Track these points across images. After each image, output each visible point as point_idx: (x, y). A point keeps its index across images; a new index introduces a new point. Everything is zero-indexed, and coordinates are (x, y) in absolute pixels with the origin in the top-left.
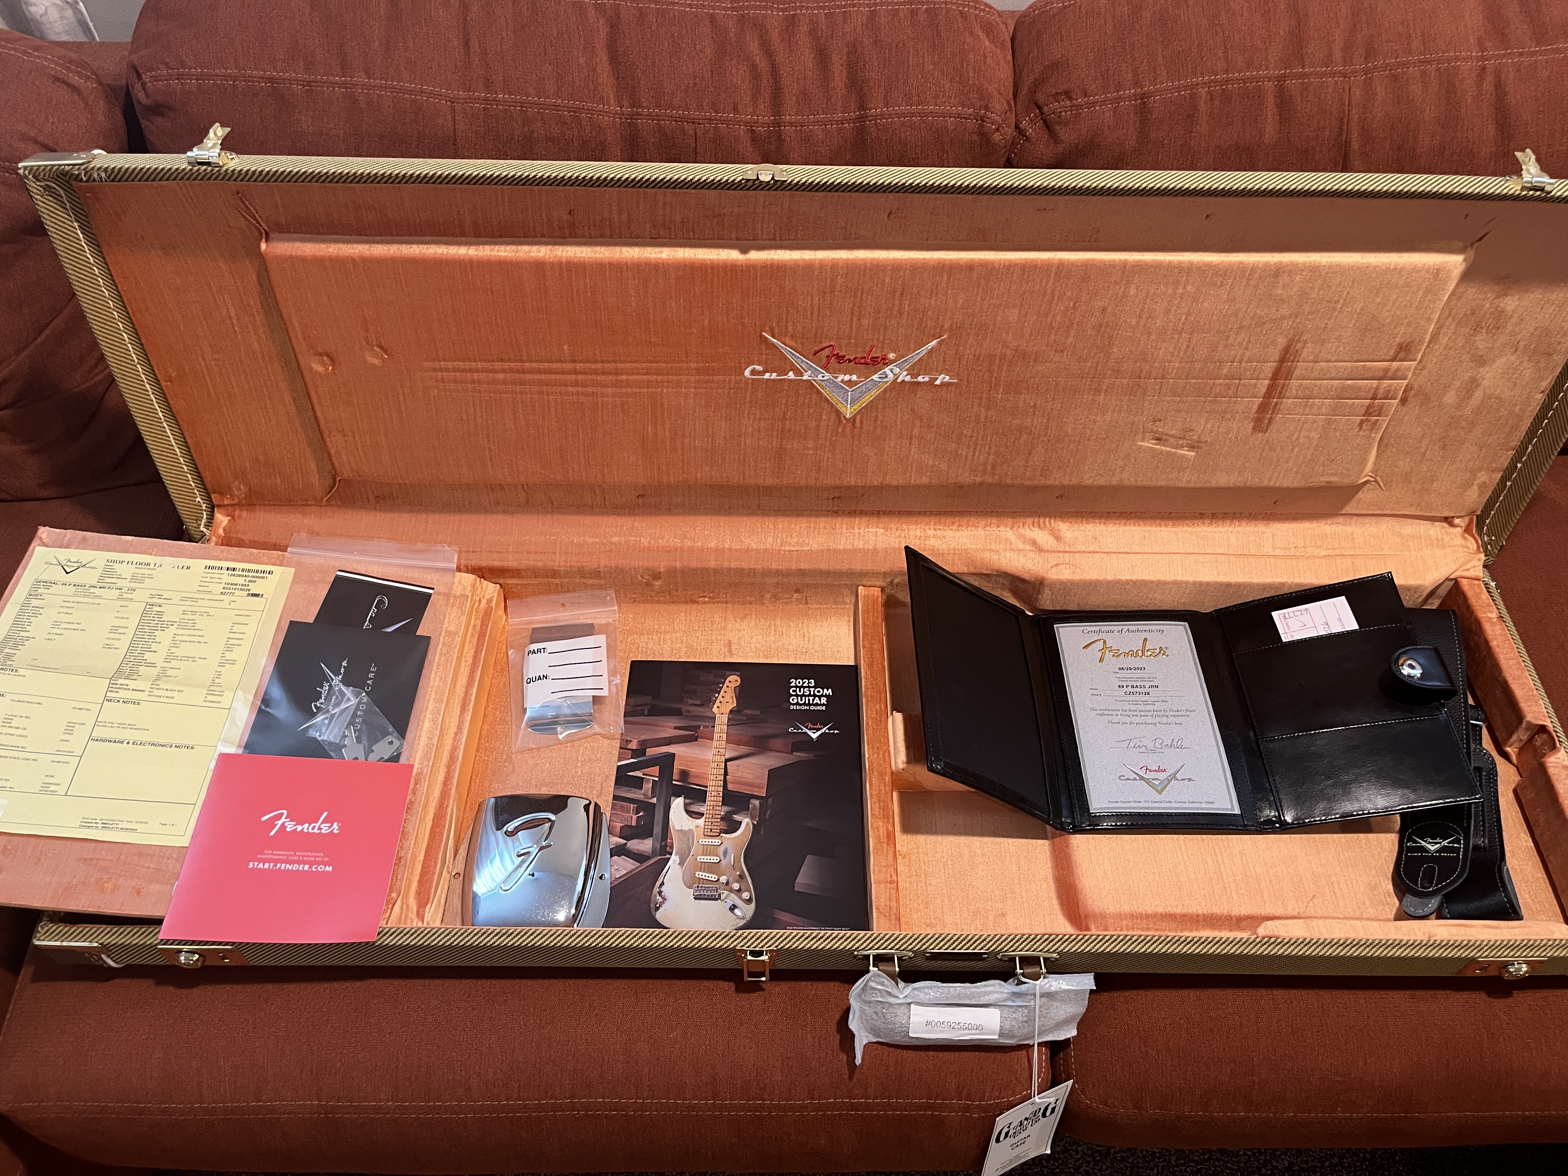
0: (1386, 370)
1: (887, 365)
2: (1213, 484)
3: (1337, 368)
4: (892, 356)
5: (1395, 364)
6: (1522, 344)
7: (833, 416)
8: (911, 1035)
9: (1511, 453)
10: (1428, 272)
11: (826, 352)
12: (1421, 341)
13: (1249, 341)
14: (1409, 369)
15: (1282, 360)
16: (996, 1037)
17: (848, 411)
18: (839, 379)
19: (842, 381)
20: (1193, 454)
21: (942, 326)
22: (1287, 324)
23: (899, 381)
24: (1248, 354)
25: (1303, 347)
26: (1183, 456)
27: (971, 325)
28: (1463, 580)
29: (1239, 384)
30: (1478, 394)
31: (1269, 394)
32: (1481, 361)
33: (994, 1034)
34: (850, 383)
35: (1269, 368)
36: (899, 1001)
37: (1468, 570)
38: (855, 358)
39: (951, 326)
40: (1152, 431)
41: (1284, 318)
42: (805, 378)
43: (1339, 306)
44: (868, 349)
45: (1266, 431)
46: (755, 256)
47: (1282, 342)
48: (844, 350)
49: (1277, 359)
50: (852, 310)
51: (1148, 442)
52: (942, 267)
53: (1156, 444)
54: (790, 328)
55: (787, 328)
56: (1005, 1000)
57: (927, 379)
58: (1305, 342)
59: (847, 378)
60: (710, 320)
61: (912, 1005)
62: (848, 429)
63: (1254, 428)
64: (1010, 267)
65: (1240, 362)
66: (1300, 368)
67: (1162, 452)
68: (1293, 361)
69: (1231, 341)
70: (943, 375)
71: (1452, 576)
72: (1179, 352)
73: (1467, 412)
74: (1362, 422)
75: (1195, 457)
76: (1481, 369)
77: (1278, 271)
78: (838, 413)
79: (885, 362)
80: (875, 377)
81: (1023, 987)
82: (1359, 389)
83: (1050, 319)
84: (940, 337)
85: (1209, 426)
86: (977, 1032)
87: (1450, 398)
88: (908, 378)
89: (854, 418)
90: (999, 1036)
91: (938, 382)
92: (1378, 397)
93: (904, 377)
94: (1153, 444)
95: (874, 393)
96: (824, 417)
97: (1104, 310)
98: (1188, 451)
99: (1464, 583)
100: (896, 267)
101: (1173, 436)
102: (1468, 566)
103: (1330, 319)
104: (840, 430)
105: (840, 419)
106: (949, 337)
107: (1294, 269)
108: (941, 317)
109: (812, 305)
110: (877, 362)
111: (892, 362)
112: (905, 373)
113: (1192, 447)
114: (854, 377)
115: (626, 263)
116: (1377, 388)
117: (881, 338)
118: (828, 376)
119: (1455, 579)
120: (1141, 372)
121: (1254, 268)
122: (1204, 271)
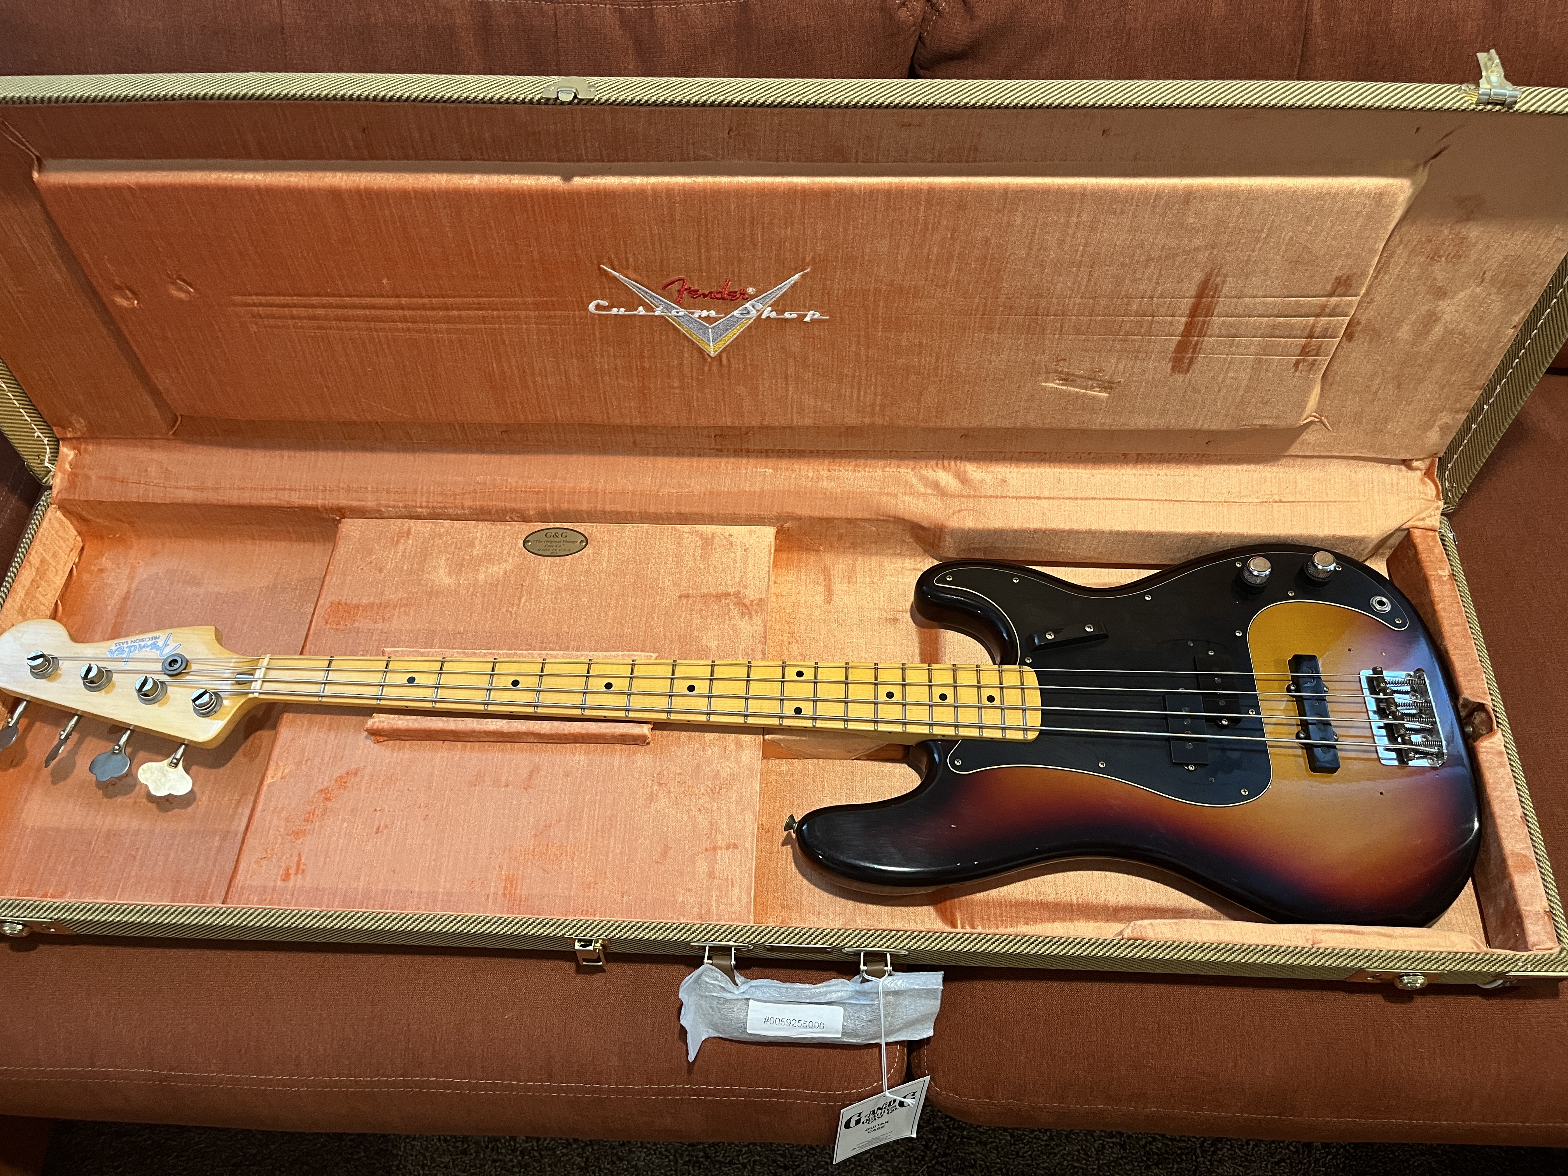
0: (1324, 306)
1: (747, 300)
2: (1132, 426)
3: (1265, 304)
4: (751, 290)
5: (1334, 300)
6: (1488, 275)
7: (696, 355)
8: (749, 1032)
9: (1478, 393)
10: (1368, 196)
11: (676, 286)
12: (1364, 274)
13: (1160, 275)
14: (1350, 304)
15: (1200, 296)
16: (840, 1036)
17: (712, 349)
18: (696, 315)
19: (700, 317)
20: (1105, 395)
21: (804, 259)
22: (1202, 257)
23: (763, 317)
24: (1160, 289)
25: (1224, 282)
26: (1094, 397)
27: (837, 257)
28: (1416, 531)
29: (1152, 321)
30: (1438, 330)
31: (1188, 330)
32: (1441, 293)
33: (837, 1032)
34: (708, 319)
35: (1185, 305)
36: (735, 997)
37: (1423, 519)
38: (711, 293)
39: (814, 258)
40: (1056, 371)
41: (1197, 249)
42: (657, 313)
43: (1264, 236)
44: (722, 283)
45: (1188, 371)
46: (579, 182)
47: (1198, 276)
48: (696, 284)
49: (1194, 293)
50: (699, 240)
51: (1052, 382)
52: (792, 193)
53: (1062, 385)
54: (631, 259)
55: (627, 260)
56: (850, 998)
57: (794, 316)
58: (1226, 276)
59: (705, 313)
60: (539, 252)
61: (751, 1001)
62: (715, 368)
63: (1173, 368)
64: (872, 193)
65: (1152, 297)
66: (1222, 304)
67: (1069, 394)
68: (1213, 297)
69: (1138, 275)
70: (812, 312)
71: (1404, 527)
72: (1079, 287)
73: (1425, 348)
74: (1297, 363)
75: (1108, 398)
76: (1440, 303)
77: (1188, 196)
78: (701, 351)
79: (746, 298)
80: (736, 313)
81: (866, 985)
82: (1292, 327)
83: (925, 251)
84: (803, 270)
85: (1121, 366)
86: (818, 1030)
87: (1404, 333)
88: (773, 315)
89: (720, 355)
90: (843, 1035)
91: (807, 319)
92: (1316, 335)
93: (768, 313)
94: (1058, 384)
95: (737, 330)
96: (686, 355)
97: (987, 240)
98: (1100, 392)
99: (1417, 533)
100: (741, 193)
101: (1081, 377)
102: (1423, 515)
103: (1253, 251)
104: (706, 369)
105: (703, 357)
106: (813, 271)
107: (1207, 195)
108: (801, 250)
109: (652, 235)
110: (736, 298)
111: (752, 297)
112: (769, 309)
113: (1104, 389)
114: (713, 313)
115: (433, 191)
116: (1313, 326)
117: (736, 270)
118: (682, 312)
119: (1408, 529)
120: (1038, 308)
121: (1159, 195)
122: (1101, 197)
